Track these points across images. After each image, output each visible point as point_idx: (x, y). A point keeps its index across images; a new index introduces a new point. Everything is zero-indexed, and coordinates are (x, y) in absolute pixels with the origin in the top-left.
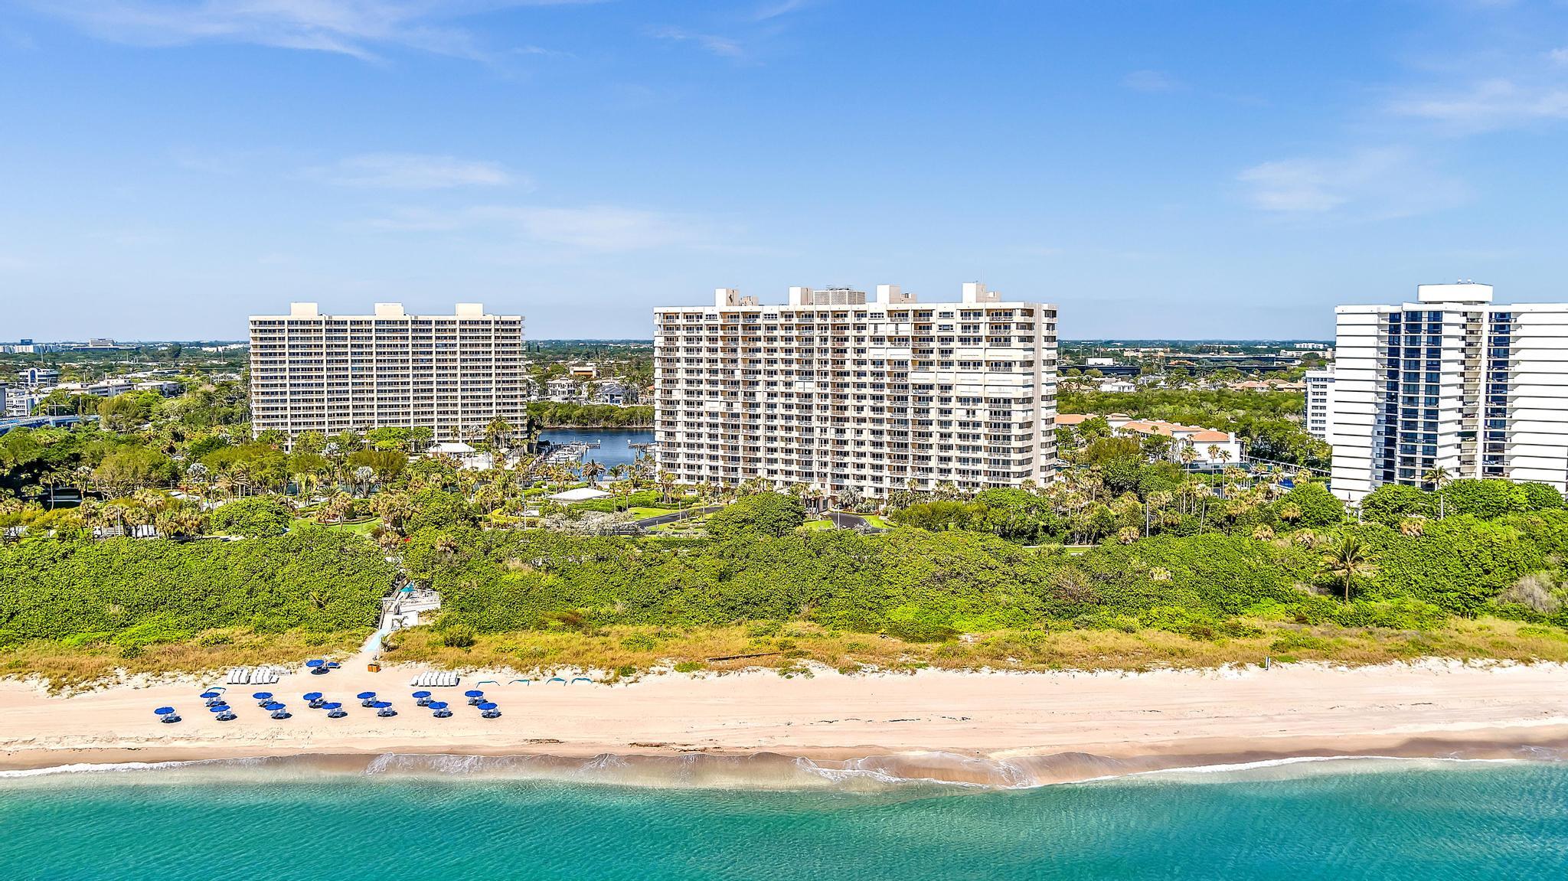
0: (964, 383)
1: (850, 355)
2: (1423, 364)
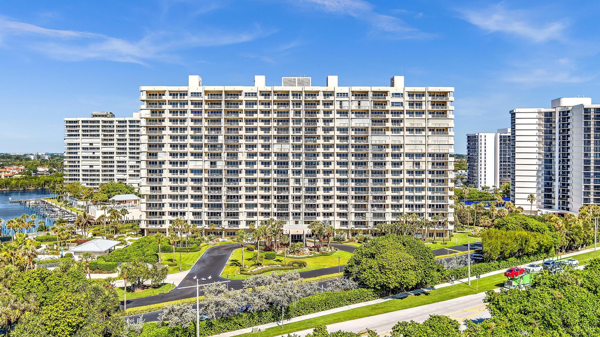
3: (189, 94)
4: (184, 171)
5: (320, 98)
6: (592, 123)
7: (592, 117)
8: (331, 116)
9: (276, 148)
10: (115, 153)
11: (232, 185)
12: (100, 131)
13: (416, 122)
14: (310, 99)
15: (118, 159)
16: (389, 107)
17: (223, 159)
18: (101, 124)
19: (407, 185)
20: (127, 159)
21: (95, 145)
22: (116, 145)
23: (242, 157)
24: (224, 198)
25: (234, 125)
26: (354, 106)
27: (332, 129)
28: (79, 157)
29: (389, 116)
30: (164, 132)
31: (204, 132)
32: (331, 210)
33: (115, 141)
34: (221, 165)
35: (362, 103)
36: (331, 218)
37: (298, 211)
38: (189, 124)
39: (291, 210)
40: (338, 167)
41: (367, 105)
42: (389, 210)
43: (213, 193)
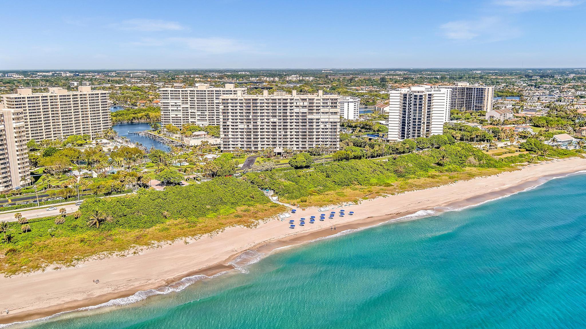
0: (324, 118)
1: (289, 111)
2: (418, 107)
3: (238, 100)
5: (289, 101)
7: (418, 99)
9: (272, 120)
10: (189, 108)
15: (191, 111)
16: (315, 104)
20: (196, 111)
21: (178, 104)
22: (189, 104)
23: (259, 123)
24: (252, 139)
25: (256, 111)
26: (301, 104)
30: (229, 114)
32: (292, 143)
33: (189, 102)
34: (251, 126)
35: (304, 103)
36: (293, 146)
37: (280, 143)
39: (278, 143)
40: (295, 127)
42: (315, 143)
43: (248, 137)
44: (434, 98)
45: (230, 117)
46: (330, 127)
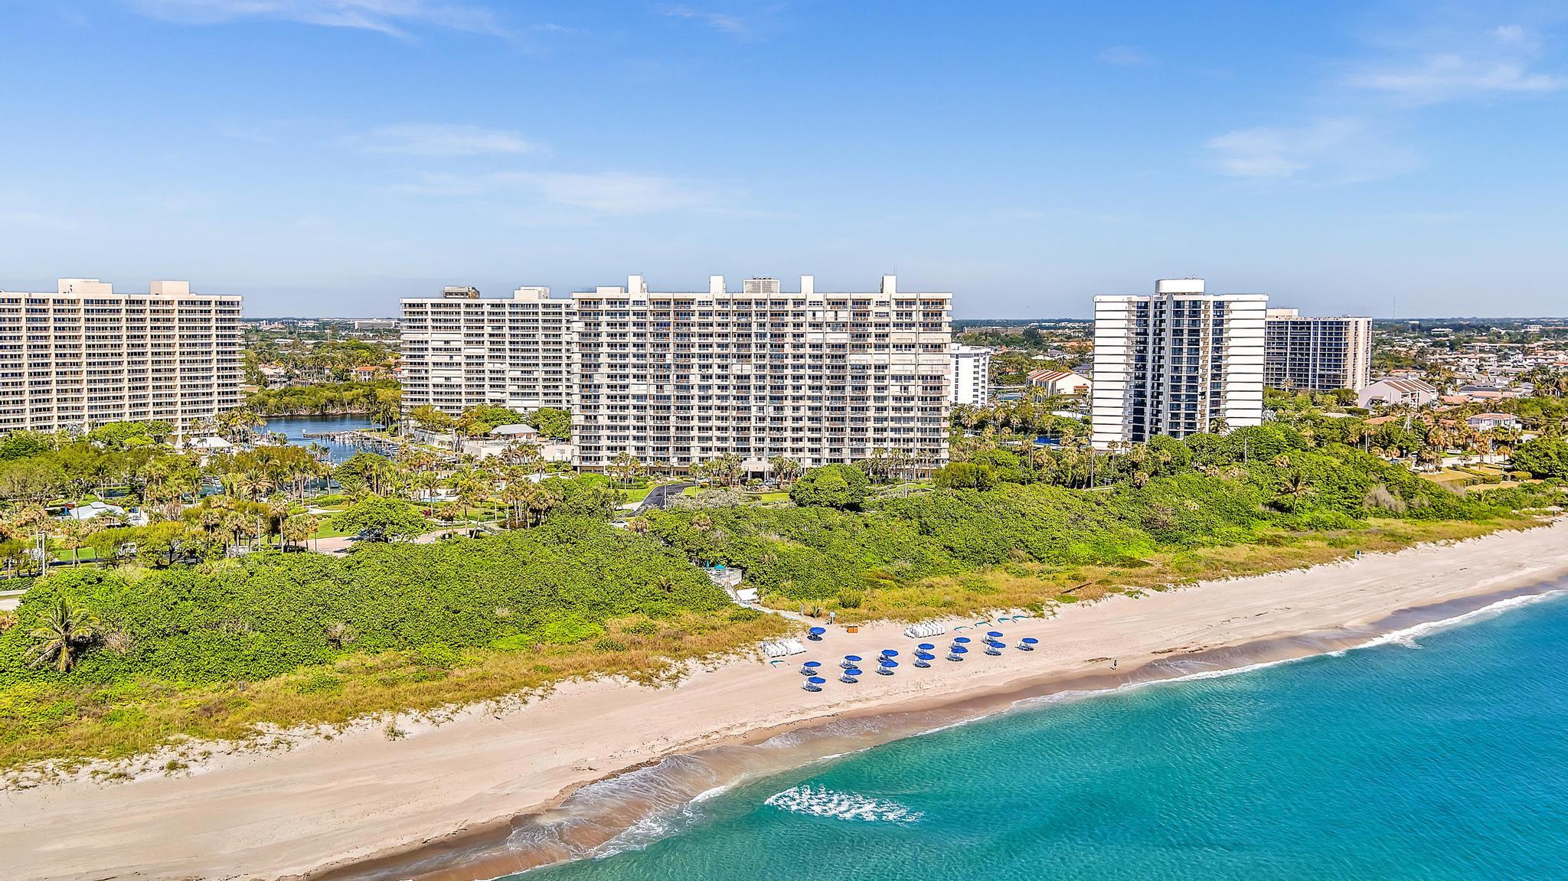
4: (624, 397)
6: (1186, 322)
8: (802, 330)
10: (486, 357)
11: (682, 414)
12: (462, 321)
13: (905, 336)
14: (776, 308)
15: (491, 367)
17: (671, 382)
18: (463, 309)
19: (892, 414)
22: (487, 345)
27: (802, 346)
28: (426, 364)
29: (872, 330)
31: (649, 350)
34: (669, 390)
36: (801, 455)
38: (631, 339)
39: (753, 444)
41: (845, 315)
44: (1231, 316)
45: (604, 359)
46: (920, 394)
